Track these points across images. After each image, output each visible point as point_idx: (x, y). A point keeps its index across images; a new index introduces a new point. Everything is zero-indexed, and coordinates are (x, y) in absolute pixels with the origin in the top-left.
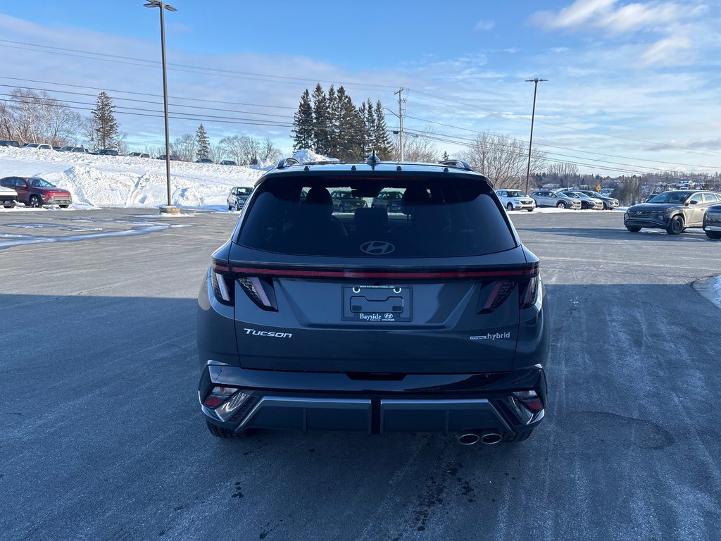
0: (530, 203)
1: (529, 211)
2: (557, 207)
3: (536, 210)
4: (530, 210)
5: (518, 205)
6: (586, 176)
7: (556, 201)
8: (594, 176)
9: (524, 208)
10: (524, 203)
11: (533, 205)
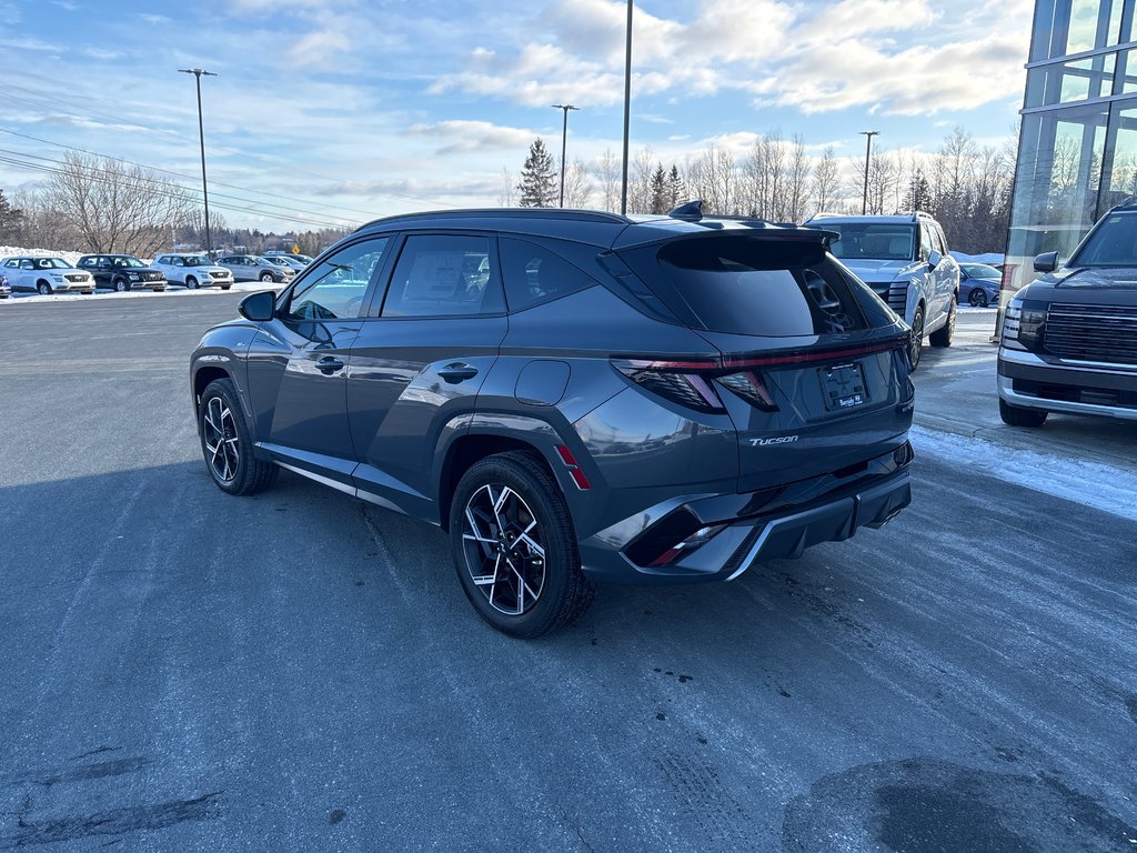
0: (226, 275)
1: (224, 288)
2: (261, 280)
3: (235, 288)
4: (226, 286)
5: (206, 280)
6: (238, 232)
7: (257, 272)
8: (251, 232)
9: (216, 284)
10: (215, 275)
11: (230, 279)
